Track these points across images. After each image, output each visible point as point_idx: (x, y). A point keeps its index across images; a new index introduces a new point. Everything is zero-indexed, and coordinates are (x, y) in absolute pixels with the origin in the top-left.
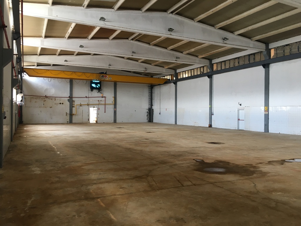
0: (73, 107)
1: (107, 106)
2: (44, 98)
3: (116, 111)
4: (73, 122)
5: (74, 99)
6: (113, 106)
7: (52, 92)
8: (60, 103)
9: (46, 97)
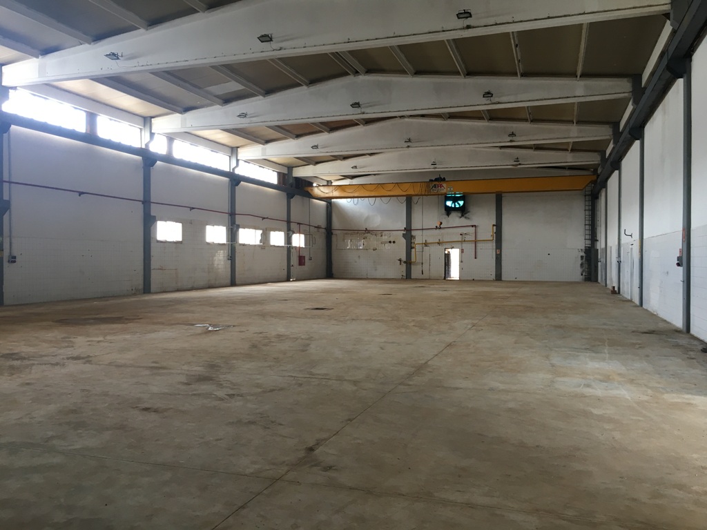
0: (412, 248)
1: (479, 245)
2: (364, 234)
3: (500, 254)
4: (413, 276)
5: (413, 233)
6: (494, 244)
7: (377, 222)
8: (390, 242)
9: (367, 231)
